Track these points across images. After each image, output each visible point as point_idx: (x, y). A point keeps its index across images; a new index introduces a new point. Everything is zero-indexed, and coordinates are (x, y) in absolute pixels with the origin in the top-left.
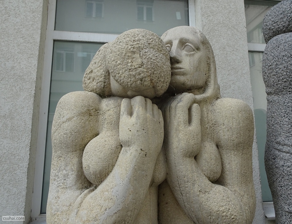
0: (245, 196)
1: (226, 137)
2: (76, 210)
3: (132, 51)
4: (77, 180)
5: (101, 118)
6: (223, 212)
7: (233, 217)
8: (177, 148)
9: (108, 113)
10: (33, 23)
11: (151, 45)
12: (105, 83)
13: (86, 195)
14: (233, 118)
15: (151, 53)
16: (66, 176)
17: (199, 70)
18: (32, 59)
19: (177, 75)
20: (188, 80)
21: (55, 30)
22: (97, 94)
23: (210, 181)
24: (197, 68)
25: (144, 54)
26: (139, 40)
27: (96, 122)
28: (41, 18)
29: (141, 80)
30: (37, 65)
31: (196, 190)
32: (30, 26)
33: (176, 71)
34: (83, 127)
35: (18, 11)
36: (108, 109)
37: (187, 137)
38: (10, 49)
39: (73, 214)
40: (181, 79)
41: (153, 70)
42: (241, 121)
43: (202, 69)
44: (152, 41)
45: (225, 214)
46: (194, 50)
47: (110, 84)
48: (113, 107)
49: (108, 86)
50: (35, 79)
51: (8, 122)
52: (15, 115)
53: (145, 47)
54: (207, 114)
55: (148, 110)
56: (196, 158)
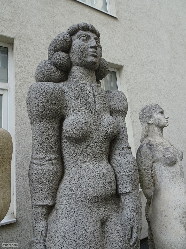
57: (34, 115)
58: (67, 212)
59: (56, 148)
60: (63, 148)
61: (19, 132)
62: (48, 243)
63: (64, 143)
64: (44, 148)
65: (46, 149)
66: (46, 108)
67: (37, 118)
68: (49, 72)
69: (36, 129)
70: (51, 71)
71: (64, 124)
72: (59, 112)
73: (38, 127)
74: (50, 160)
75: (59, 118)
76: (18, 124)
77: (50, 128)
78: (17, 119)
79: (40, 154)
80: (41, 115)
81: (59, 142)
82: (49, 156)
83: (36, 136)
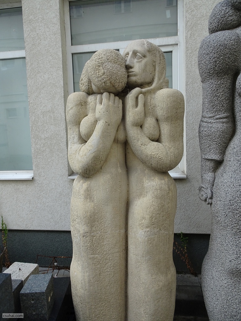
0: (172, 148)
1: (160, 114)
2: (78, 152)
3: (98, 66)
4: (79, 140)
5: (88, 106)
6: (154, 155)
7: (160, 158)
8: (129, 121)
9: (91, 104)
10: (56, 43)
11: (109, 60)
12: (88, 86)
13: (83, 146)
14: (164, 101)
15: (109, 66)
16: (74, 137)
17: (145, 71)
18: (59, 71)
19: (131, 76)
20: (138, 79)
21: (72, 45)
22: (86, 93)
23: (150, 140)
24: (144, 70)
25: (105, 66)
26: (102, 58)
27: (86, 109)
28: (60, 38)
29: (105, 83)
30: (62, 75)
31: (139, 144)
32: (54, 46)
33: (130, 74)
34: (79, 112)
35: (46, 35)
36: (91, 101)
37: (134, 114)
38: (45, 65)
39: (77, 154)
40: (133, 79)
41: (111, 76)
42: (169, 103)
43: (148, 70)
44: (110, 57)
45: (155, 156)
46: (142, 58)
47: (91, 86)
48: (94, 100)
49: (91, 87)
50: (63, 85)
51: (52, 115)
52: (54, 110)
53: (105, 62)
54: (151, 100)
55: (111, 100)
56: (141, 127)
57: (205, 73)
58: (234, 168)
59: (227, 106)
60: (236, 106)
61: (189, 92)
62: (214, 190)
63: (237, 101)
64: (214, 107)
65: (216, 107)
66: (218, 64)
67: (208, 76)
68: (224, 18)
69: (207, 87)
70: (227, 15)
71: (238, 79)
72: (233, 65)
73: (209, 85)
74: (220, 118)
75: (232, 73)
76: (189, 83)
77: (222, 85)
78: (187, 78)
79: (210, 112)
80: (212, 72)
81: (232, 100)
82: (219, 114)
83: (206, 94)
